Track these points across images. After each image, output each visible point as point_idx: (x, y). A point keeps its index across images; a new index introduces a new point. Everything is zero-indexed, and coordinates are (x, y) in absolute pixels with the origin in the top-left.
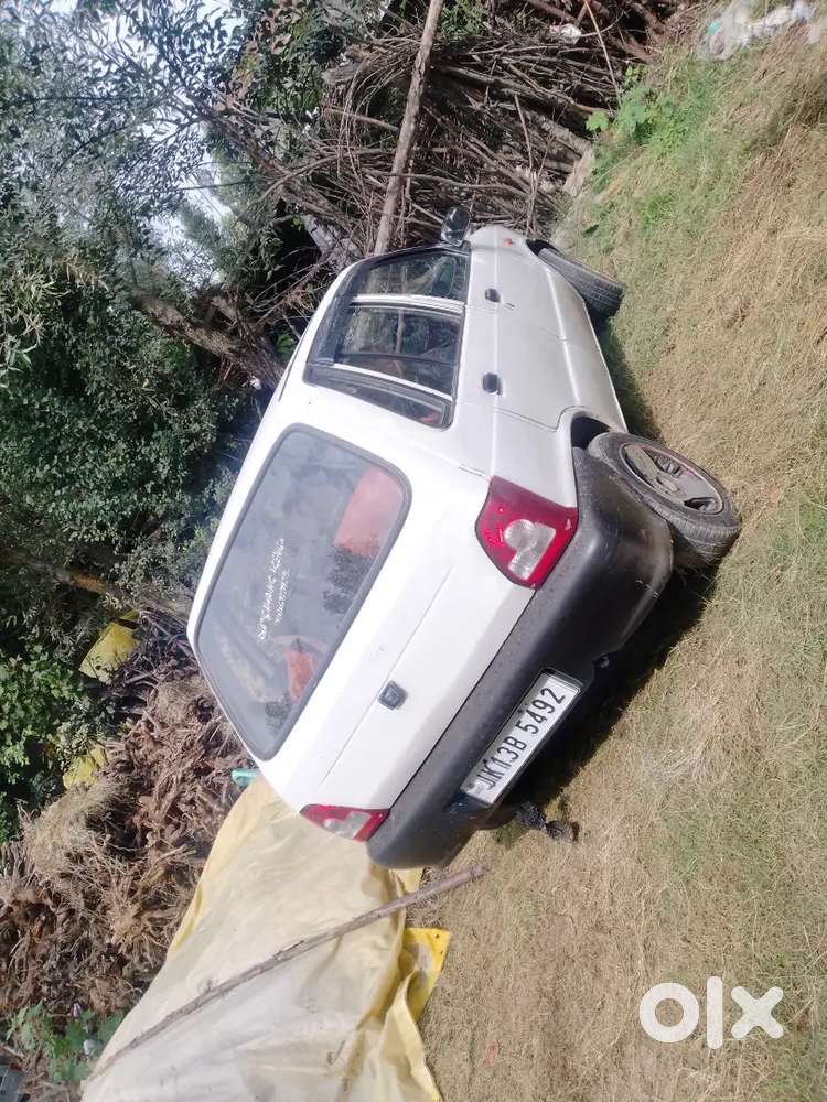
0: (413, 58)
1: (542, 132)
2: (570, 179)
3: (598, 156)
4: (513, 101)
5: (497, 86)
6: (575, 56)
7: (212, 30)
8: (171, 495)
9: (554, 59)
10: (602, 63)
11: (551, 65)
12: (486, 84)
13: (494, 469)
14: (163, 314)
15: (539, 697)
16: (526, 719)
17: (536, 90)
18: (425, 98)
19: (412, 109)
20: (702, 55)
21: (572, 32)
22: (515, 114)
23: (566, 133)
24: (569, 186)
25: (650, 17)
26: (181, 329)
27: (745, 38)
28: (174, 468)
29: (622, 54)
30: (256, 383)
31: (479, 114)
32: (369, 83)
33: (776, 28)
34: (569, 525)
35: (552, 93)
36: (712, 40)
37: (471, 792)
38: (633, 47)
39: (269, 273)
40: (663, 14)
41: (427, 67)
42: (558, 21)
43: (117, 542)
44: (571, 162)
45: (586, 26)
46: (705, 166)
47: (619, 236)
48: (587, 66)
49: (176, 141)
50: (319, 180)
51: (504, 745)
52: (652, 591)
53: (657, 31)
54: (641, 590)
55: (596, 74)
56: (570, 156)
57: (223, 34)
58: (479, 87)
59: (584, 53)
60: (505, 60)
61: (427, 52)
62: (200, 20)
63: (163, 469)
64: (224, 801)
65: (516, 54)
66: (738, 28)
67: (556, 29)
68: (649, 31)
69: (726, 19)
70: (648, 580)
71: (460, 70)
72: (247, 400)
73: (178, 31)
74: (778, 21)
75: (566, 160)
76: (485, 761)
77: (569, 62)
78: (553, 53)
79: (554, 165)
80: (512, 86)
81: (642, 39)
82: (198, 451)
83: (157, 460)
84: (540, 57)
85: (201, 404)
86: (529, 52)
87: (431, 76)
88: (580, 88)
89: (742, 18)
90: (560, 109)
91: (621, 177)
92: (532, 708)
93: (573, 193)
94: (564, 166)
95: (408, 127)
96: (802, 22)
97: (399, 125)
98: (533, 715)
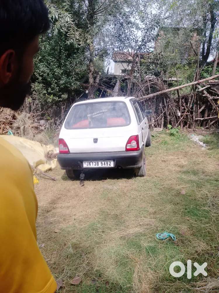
0: (163, 90)
1: (161, 118)
2: (156, 128)
3: (163, 130)
4: (164, 111)
5: (165, 106)
6: (176, 117)
7: (149, 52)
8: (57, 87)
9: (174, 113)
10: (177, 122)
11: (172, 114)
12: (164, 104)
13: (139, 135)
14: (92, 67)
15: (108, 162)
16: (103, 163)
17: (168, 113)
18: (157, 96)
19: (155, 94)
20: (188, 136)
21: (179, 114)
22: (162, 112)
23: (163, 123)
24: (155, 129)
25: (188, 125)
26: (90, 72)
27: (195, 140)
28: (62, 84)
29: (180, 124)
30: (87, 92)
31: (159, 106)
32: (156, 85)
33: (199, 144)
34: (138, 149)
35: (168, 116)
36: (191, 136)
37: (84, 163)
38: (182, 125)
39: (111, 84)
40: (189, 127)
41: (163, 93)
42: (180, 110)
43: (39, 80)
44: (158, 127)
45: (181, 116)
46: (176, 145)
47: (156, 141)
48: (175, 120)
49: (125, 54)
50: (134, 84)
51: (96, 163)
52: (135, 166)
53: (186, 128)
54: (135, 165)
55: (175, 122)
56: (160, 126)
57: (149, 54)
58: (163, 104)
59: (177, 118)
60: (170, 106)
61: (165, 92)
62: (149, 49)
63: (62, 82)
64: (3, 132)
65: (171, 107)
66: (196, 139)
67: (178, 111)
68: (185, 126)
69: (195, 137)
70: (136, 165)
71: (165, 99)
72: (83, 92)
73: (145, 46)
74: (200, 143)
75: (158, 126)
76: (91, 162)
77: (175, 116)
78: (175, 113)
79: (157, 124)
80: (166, 109)
81: (184, 126)
82: (69, 87)
83: (62, 80)
84: (173, 111)
85: (78, 83)
86: (173, 108)
87: (161, 94)
88: (171, 121)
89: (197, 139)
90: (167, 119)
91: (163, 136)
92: (106, 163)
93: (154, 130)
94: (157, 126)
95: (151, 95)
96: (203, 146)
97: (151, 94)
98: (105, 163)
